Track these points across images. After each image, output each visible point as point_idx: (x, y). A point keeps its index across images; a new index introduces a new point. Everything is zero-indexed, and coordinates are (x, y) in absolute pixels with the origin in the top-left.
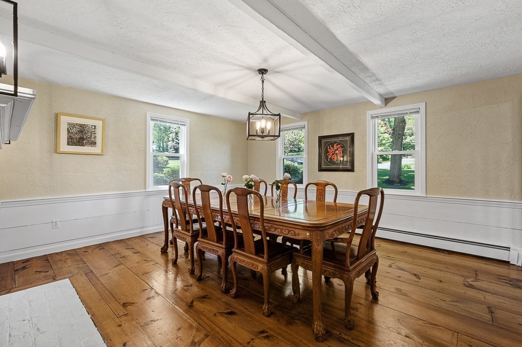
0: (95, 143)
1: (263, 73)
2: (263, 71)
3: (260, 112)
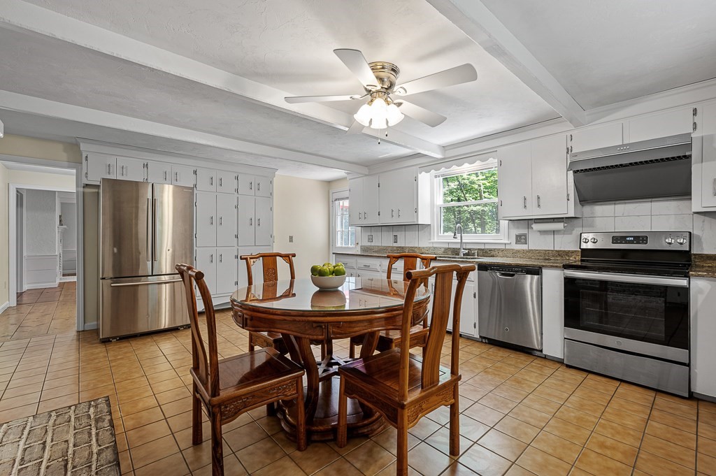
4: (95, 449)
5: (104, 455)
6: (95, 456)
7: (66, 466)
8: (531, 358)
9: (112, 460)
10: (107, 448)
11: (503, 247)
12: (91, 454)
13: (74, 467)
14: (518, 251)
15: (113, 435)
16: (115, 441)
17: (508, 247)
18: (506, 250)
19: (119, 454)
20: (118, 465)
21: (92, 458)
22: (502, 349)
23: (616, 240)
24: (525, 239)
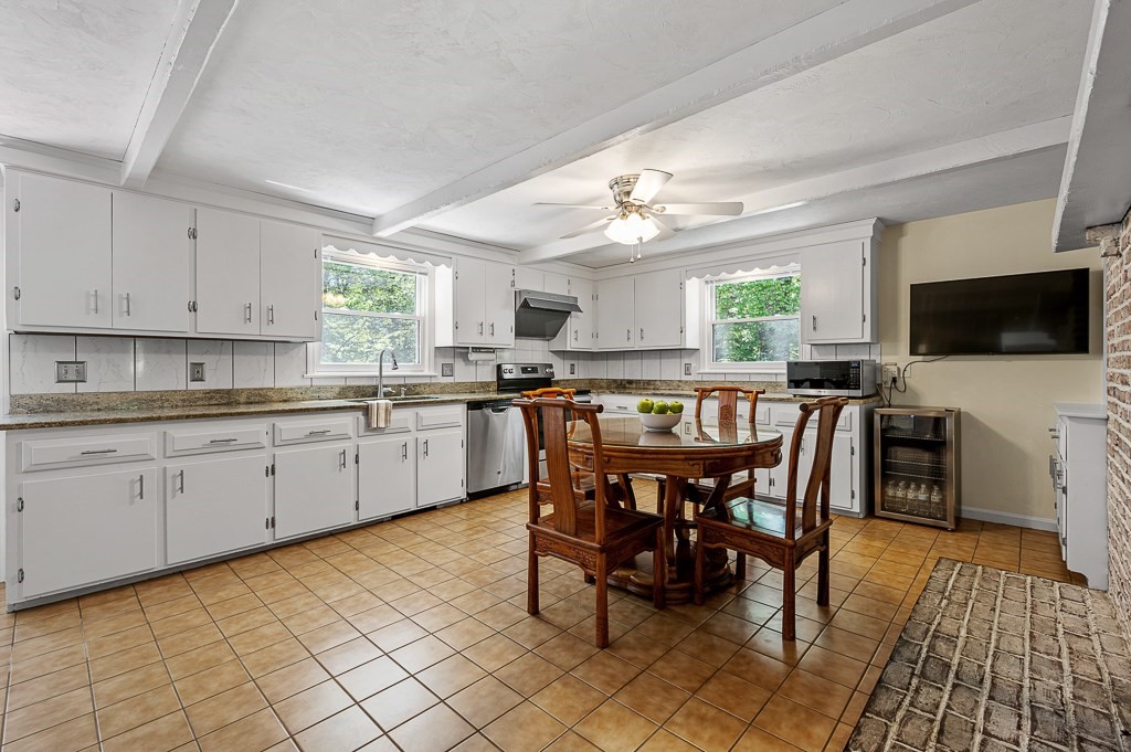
4: (894, 728)
5: (889, 706)
6: (900, 714)
7: (941, 732)
8: (510, 496)
9: (884, 690)
10: (878, 714)
11: (427, 381)
12: (903, 723)
13: (932, 721)
14: (446, 385)
15: (858, 729)
16: (863, 715)
17: (434, 381)
18: (434, 384)
19: (870, 693)
20: (880, 681)
21: (905, 716)
22: (486, 500)
23: (524, 370)
24: (452, 370)
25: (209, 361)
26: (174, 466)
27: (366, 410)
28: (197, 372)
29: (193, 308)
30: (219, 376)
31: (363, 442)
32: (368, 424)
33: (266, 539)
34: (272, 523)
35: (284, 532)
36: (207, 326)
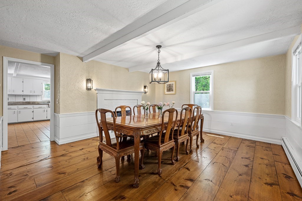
0: (173, 90)
1: (159, 48)
2: (159, 47)
3: (157, 69)
25: (26, 98)
26: (19, 110)
27: (48, 104)
28: (24, 99)
29: (23, 91)
30: (28, 100)
31: (47, 109)
32: (49, 106)
33: (32, 120)
34: (33, 118)
35: (35, 120)
36: (25, 93)
